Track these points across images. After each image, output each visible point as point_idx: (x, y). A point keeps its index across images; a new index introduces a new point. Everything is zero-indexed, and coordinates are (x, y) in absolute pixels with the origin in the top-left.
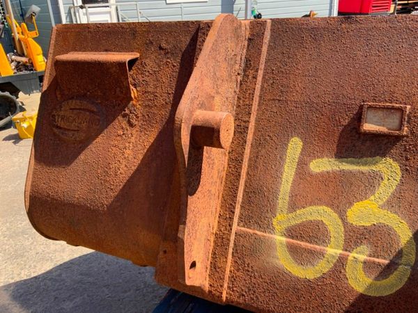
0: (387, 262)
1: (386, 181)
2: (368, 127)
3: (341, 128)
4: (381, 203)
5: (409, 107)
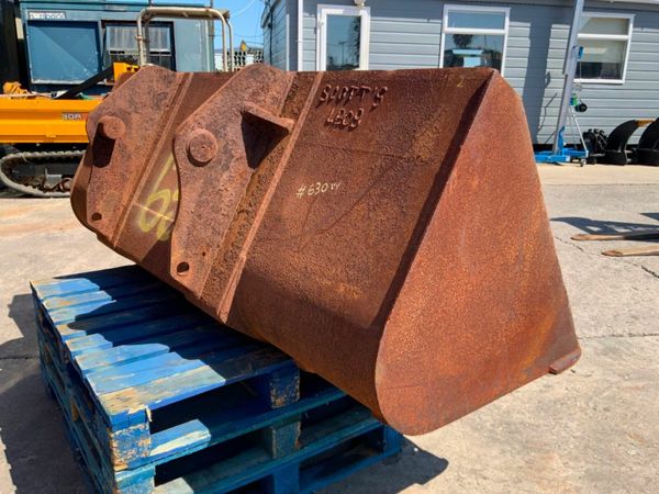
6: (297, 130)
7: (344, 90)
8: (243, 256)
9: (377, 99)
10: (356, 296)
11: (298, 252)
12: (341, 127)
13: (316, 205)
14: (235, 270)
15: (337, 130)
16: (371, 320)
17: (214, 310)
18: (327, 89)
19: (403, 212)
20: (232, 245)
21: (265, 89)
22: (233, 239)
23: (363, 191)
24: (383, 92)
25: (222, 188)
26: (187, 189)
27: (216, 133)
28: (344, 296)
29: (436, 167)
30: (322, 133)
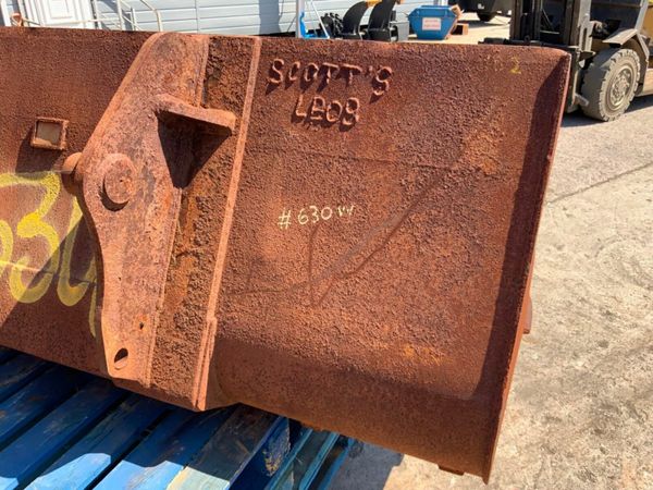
0: (38, 270)
1: (48, 195)
2: (37, 141)
3: (21, 142)
4: (43, 216)
5: (66, 122)
6: (244, 127)
7: (312, 69)
8: (211, 318)
9: (376, 85)
10: (437, 360)
11: (314, 307)
12: (325, 124)
13: (321, 238)
14: (204, 340)
15: (318, 129)
16: (471, 389)
17: (187, 400)
18: (279, 65)
19: (475, 244)
20: (185, 303)
21: (178, 70)
22: (183, 295)
23: (397, 218)
24: (385, 74)
25: (150, 229)
26: (110, 249)
27: (131, 153)
28: (418, 362)
29: (513, 183)
30: (292, 133)
